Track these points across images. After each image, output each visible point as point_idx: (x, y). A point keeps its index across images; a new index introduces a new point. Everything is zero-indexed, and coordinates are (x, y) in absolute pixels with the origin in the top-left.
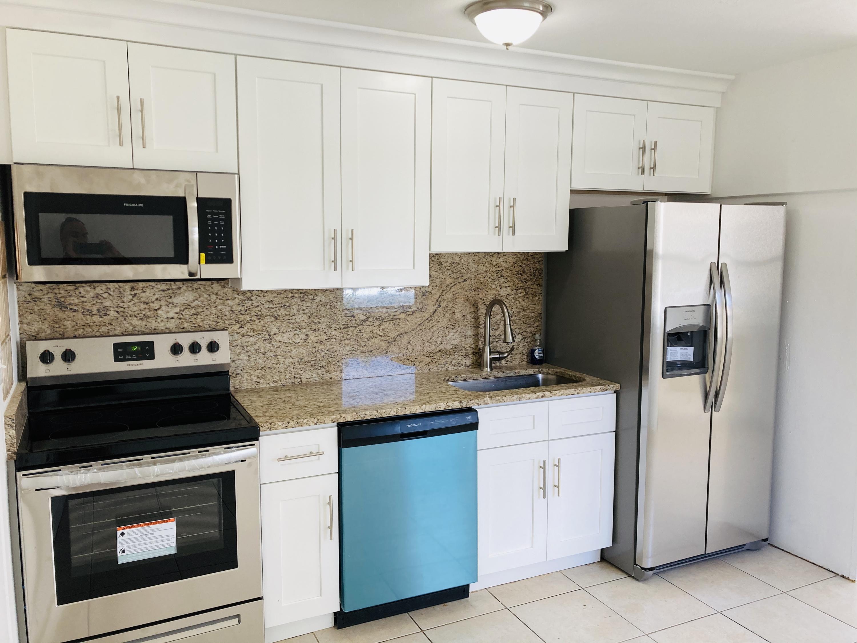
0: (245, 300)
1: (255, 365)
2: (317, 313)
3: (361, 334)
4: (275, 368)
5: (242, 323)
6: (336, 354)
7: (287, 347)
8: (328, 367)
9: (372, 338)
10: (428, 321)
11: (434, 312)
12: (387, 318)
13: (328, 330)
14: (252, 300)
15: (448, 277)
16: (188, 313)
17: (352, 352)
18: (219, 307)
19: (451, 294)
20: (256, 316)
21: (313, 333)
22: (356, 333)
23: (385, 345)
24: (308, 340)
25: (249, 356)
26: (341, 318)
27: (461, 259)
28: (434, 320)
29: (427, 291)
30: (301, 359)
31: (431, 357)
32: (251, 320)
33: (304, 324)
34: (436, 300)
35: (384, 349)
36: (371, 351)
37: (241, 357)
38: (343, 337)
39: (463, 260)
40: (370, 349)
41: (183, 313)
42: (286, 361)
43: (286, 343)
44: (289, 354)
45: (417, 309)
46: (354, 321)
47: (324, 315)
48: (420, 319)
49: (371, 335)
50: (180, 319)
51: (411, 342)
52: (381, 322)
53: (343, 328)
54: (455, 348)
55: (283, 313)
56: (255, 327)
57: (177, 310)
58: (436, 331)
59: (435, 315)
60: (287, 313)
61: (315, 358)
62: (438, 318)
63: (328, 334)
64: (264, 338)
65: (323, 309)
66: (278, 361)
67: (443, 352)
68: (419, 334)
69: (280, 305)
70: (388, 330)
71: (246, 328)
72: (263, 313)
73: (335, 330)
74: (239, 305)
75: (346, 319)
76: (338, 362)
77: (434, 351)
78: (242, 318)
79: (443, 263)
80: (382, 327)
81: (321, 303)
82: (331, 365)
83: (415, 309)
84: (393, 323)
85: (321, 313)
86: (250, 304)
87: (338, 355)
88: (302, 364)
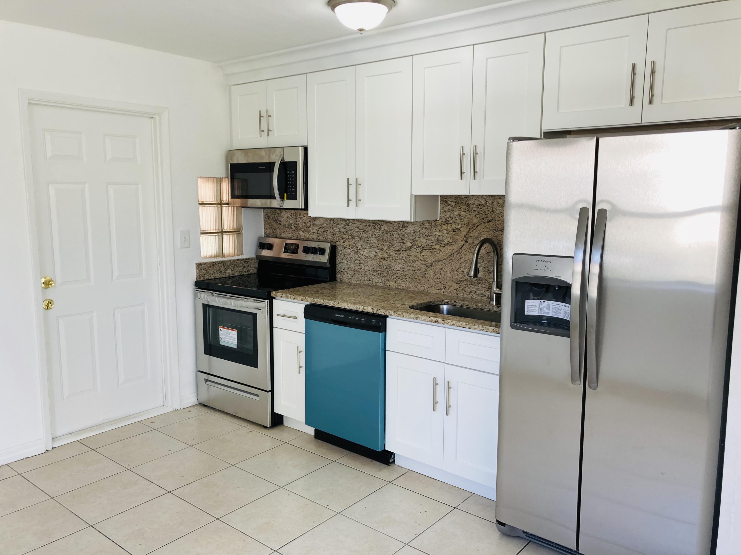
0: (346, 225)
1: (350, 267)
2: (382, 238)
3: (409, 257)
4: (360, 272)
5: (344, 239)
6: (393, 269)
7: (366, 259)
8: (388, 277)
9: (416, 261)
10: (456, 253)
11: (462, 247)
12: (426, 247)
13: (388, 251)
14: (349, 226)
15: (474, 218)
16: (321, 230)
17: (402, 269)
18: (334, 229)
19: (477, 233)
20: (351, 236)
21: (380, 251)
22: (405, 256)
23: (424, 268)
24: (377, 256)
25: (347, 261)
26: (396, 243)
27: (487, 202)
28: (462, 254)
29: (457, 228)
30: (373, 268)
31: (458, 284)
32: (348, 238)
33: (375, 244)
34: (464, 236)
35: (423, 271)
36: (415, 271)
37: (343, 261)
38: (397, 257)
39: (489, 203)
40: (414, 269)
41: (319, 230)
42: (365, 268)
43: (365, 256)
44: (367, 264)
45: (448, 242)
46: (404, 247)
47: (386, 240)
48: (450, 250)
49: (415, 258)
50: (318, 234)
51: (443, 269)
52: (422, 249)
53: (398, 251)
54: (479, 280)
55: (364, 236)
56: (350, 243)
57: (317, 228)
58: (463, 262)
59: (462, 249)
60: (366, 236)
61: (381, 270)
62: (465, 252)
63: (388, 253)
64: (354, 251)
65: (386, 235)
66: (361, 267)
67: (469, 281)
68: (449, 263)
69: (363, 230)
70: (426, 257)
71: (346, 243)
72: (354, 234)
73: (392, 251)
74: (343, 228)
75: (399, 244)
76: (394, 275)
77: (461, 279)
78: (345, 236)
79: (470, 205)
80: (423, 254)
81: (385, 231)
82: (389, 276)
83: (447, 242)
84: (430, 251)
85: (384, 238)
86: (348, 228)
88: (374, 272)
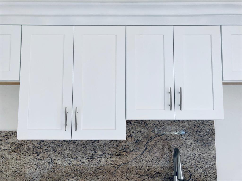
0: (41, 142)
1: (44, 175)
2: (76, 150)
3: (100, 162)
4: (53, 178)
5: (39, 153)
6: (86, 173)
7: (60, 167)
8: (81, 179)
9: (106, 165)
10: (139, 157)
11: (143, 152)
12: (115, 154)
13: (82, 159)
14: (44, 142)
15: (152, 132)
16: (14, 147)
17: (94, 172)
18: (28, 145)
19: (154, 142)
20: (45, 150)
21: (74, 160)
22: (97, 162)
23: (114, 169)
24: (71, 164)
25: (41, 170)
26: (89, 153)
27: (159, 122)
28: (143, 157)
29: (139, 140)
30: (67, 174)
31: (141, 178)
32: (43, 152)
33: (69, 155)
34: (144, 145)
35: (113, 172)
36: (105, 172)
37: (37, 171)
38: (90, 163)
39: (161, 123)
40: (105, 171)
41: (11, 147)
42: (59, 174)
43: (59, 165)
44: (61, 171)
45: (133, 150)
46: (96, 155)
47: (80, 151)
48: (135, 155)
49: (105, 163)
50: (10, 150)
51: (129, 169)
52: (111, 156)
53: (90, 159)
54: (157, 174)
55: (59, 149)
56: (45, 155)
57: (9, 145)
58: (145, 163)
59: (144, 154)
60: (61, 149)
61: (74, 174)
62: (146, 155)
63: (82, 161)
64: (48, 162)
65: (79, 147)
66: (55, 174)
67: (149, 176)
68: (134, 164)
69: (57, 145)
70: (115, 161)
71: (40, 156)
72: (49, 148)
73: (85, 159)
74: (38, 144)
75: (92, 153)
76: (87, 177)
77: (144, 175)
78: (39, 150)
79: (148, 124)
80: (112, 159)
81: (78, 144)
83: (132, 150)
84: (118, 157)
85: (78, 150)
86: (43, 144)
87: (87, 173)
88: (67, 177)
